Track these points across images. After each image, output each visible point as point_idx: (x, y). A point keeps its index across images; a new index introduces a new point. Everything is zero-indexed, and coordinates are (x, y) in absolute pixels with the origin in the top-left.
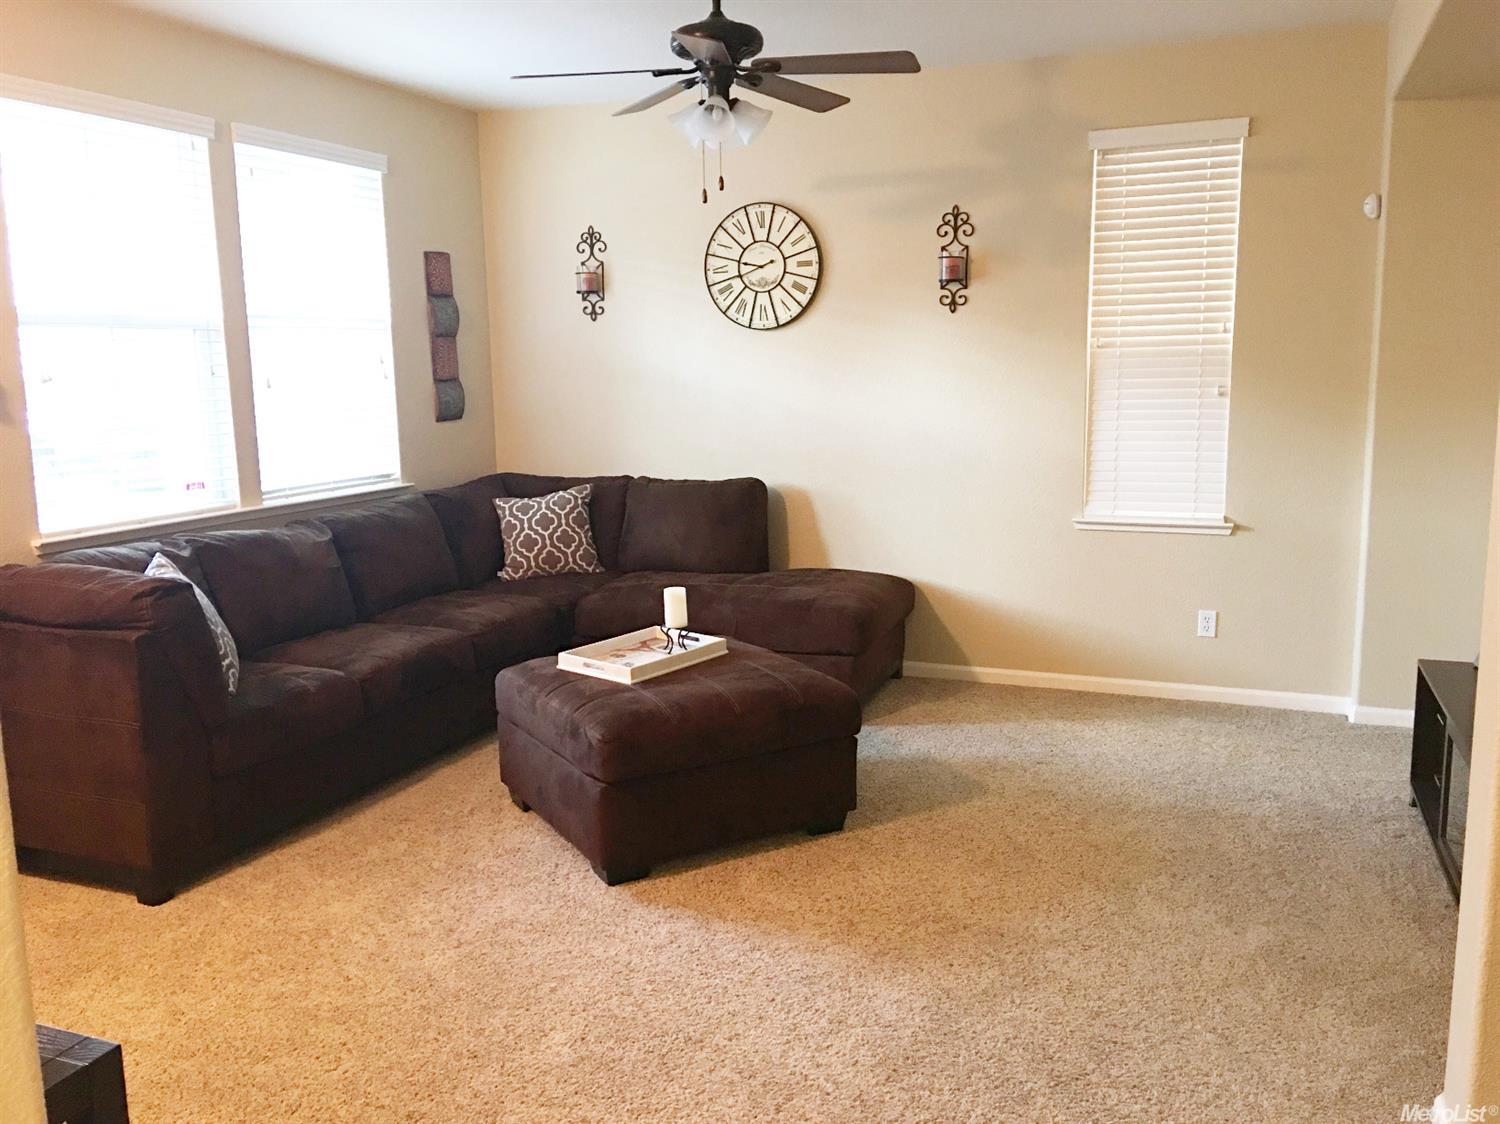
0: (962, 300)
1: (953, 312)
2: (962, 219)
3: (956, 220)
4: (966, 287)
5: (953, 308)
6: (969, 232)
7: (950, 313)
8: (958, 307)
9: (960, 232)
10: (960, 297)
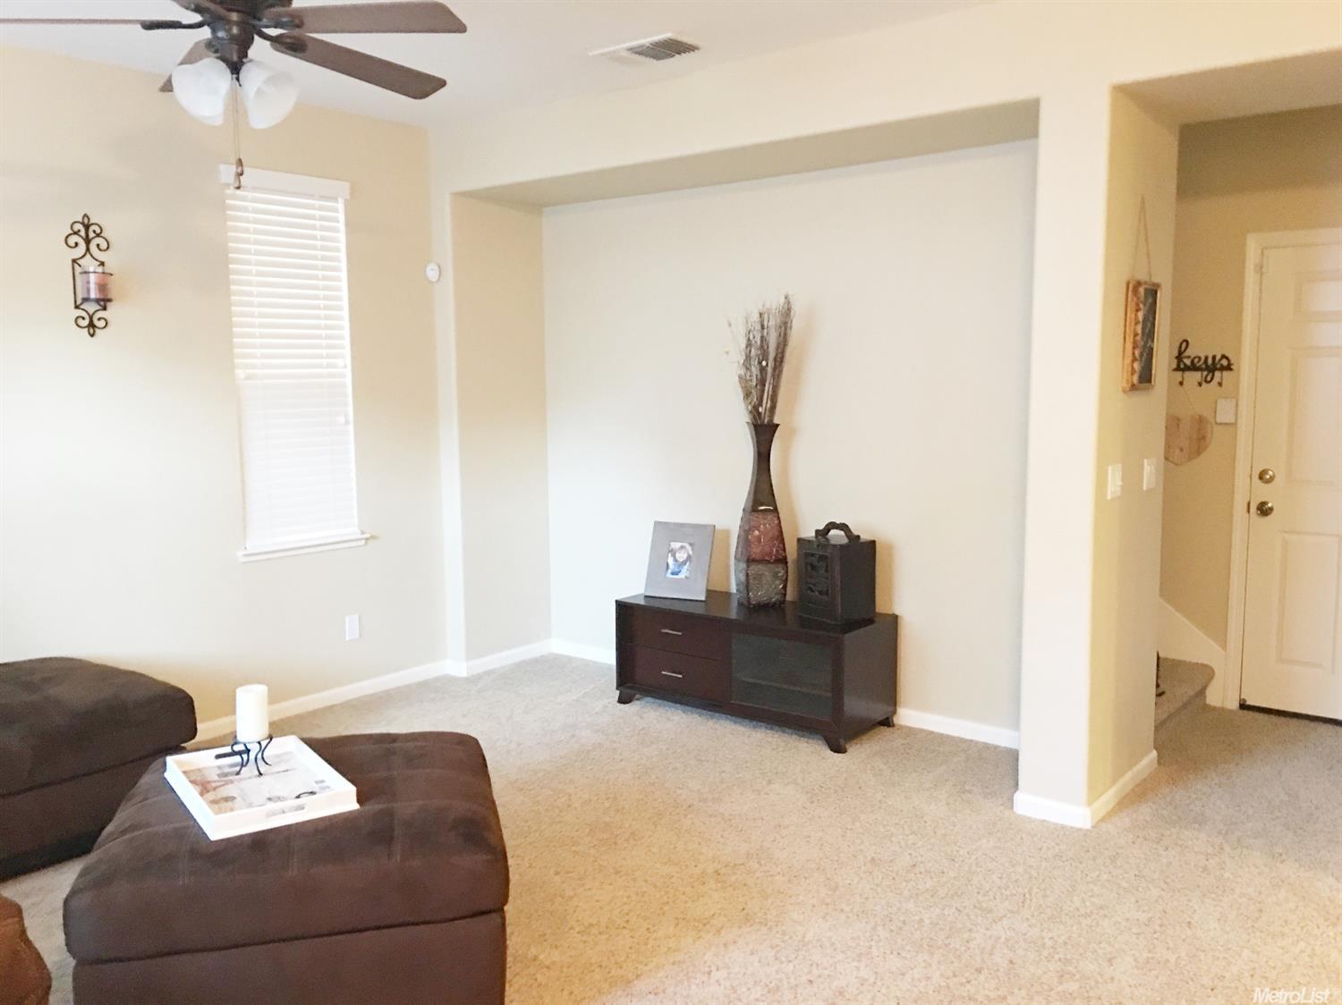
0: (102, 323)
1: (92, 336)
2: (94, 232)
3: (87, 232)
4: (105, 308)
5: (92, 331)
6: (104, 245)
7: (89, 337)
8: (97, 330)
9: (93, 246)
10: (99, 319)
